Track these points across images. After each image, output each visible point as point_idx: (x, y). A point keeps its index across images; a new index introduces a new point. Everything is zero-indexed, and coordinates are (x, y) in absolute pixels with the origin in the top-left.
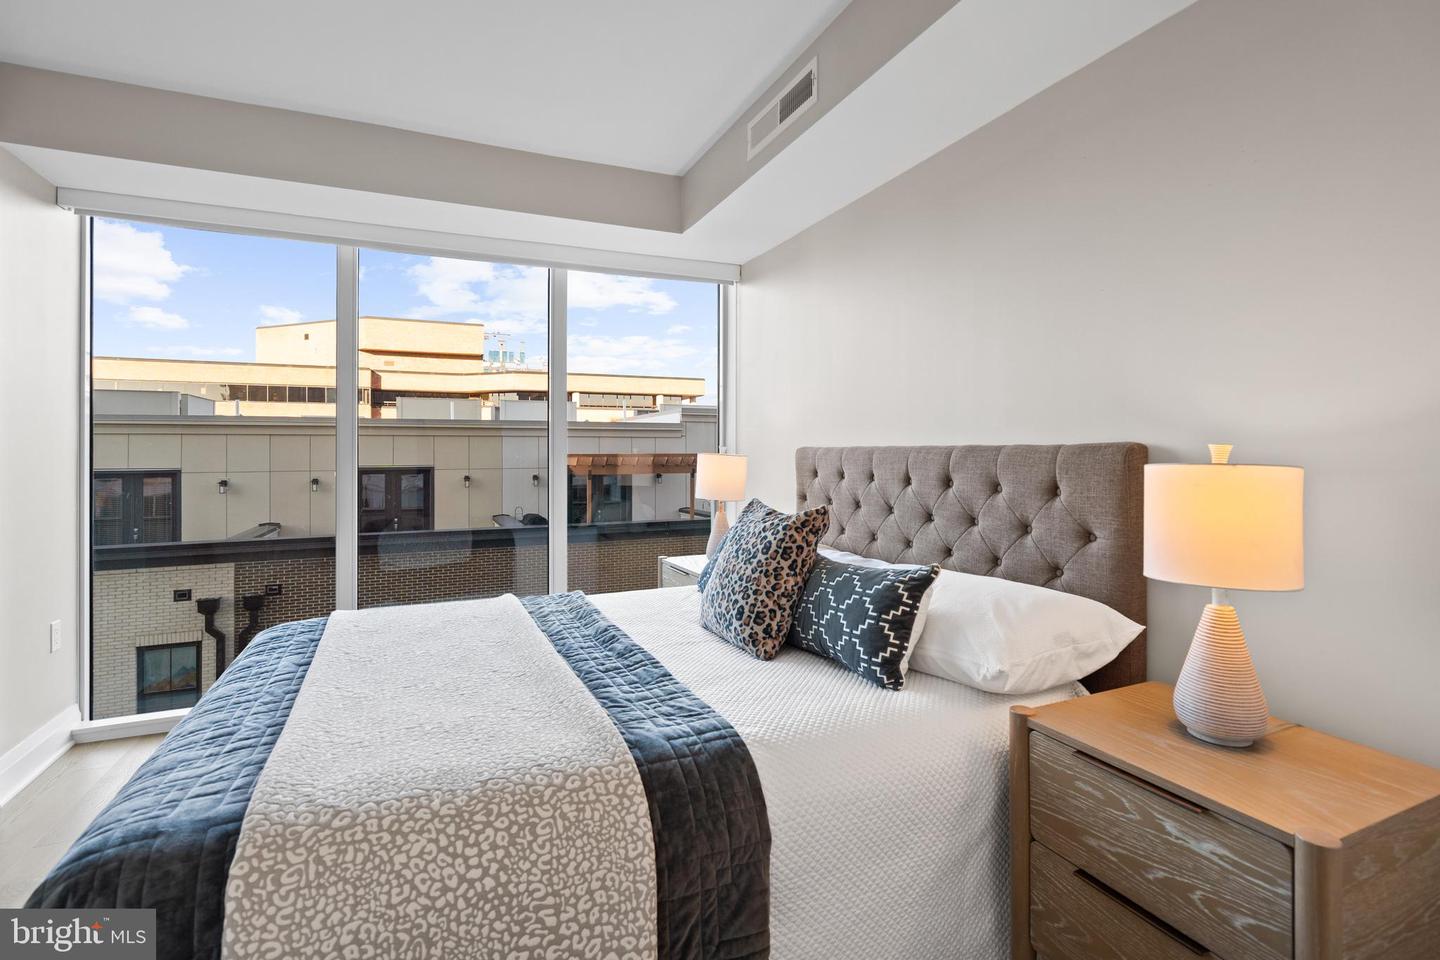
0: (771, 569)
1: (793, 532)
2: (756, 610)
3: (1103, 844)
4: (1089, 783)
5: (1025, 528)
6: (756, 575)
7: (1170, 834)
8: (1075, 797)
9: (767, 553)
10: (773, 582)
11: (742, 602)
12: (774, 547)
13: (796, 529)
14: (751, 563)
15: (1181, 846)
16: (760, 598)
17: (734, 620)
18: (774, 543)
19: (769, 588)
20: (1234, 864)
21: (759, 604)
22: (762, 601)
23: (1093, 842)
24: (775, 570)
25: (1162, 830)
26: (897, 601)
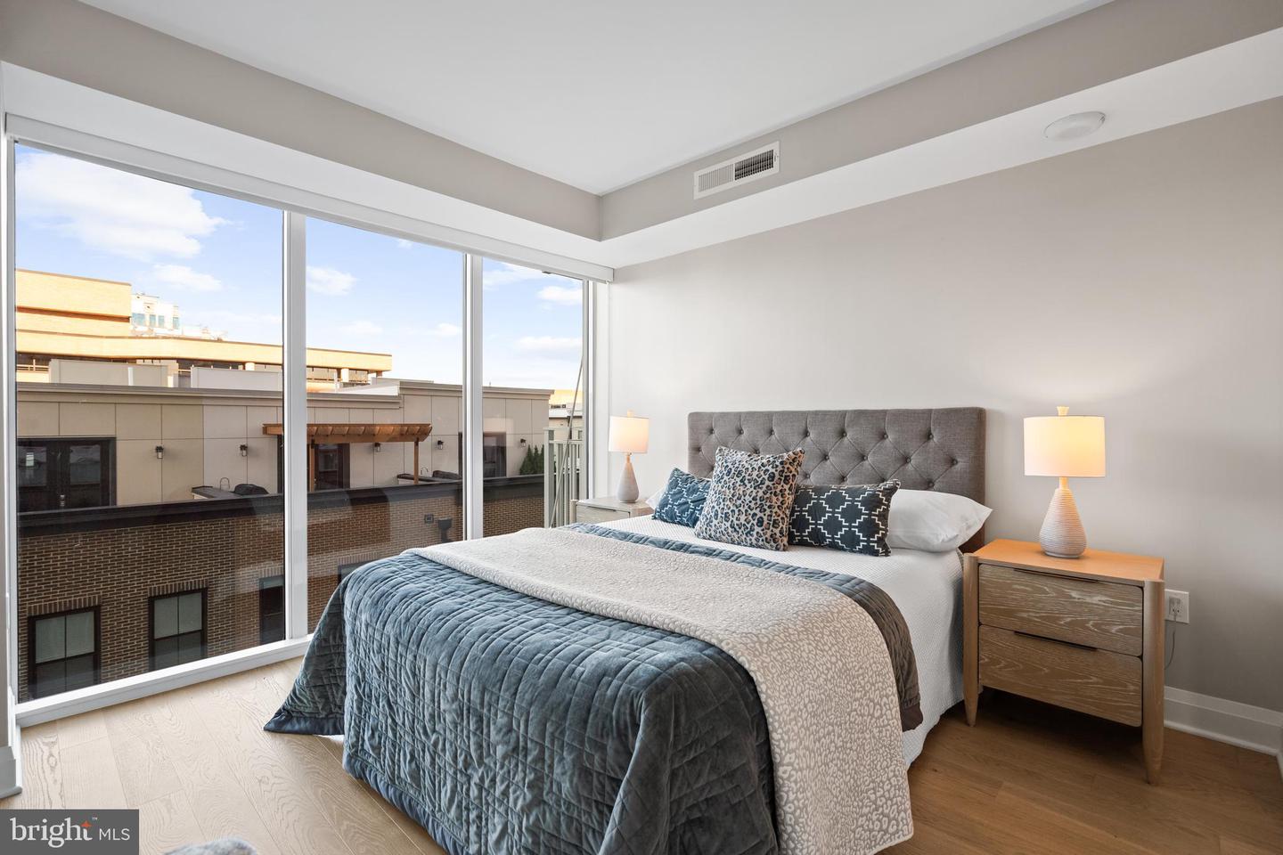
0: (778, 491)
1: (788, 465)
2: (773, 519)
3: (1031, 614)
4: (1022, 585)
5: (906, 459)
6: (768, 495)
7: (1074, 598)
8: (1012, 594)
9: (773, 480)
10: (781, 499)
11: (759, 515)
12: (777, 476)
13: (790, 463)
14: (761, 488)
15: (1082, 603)
16: (774, 511)
17: (756, 527)
18: (777, 474)
19: (779, 504)
20: (1112, 603)
21: (774, 515)
22: (776, 513)
23: (1025, 615)
24: (781, 491)
25: (1071, 597)
26: (880, 503)
